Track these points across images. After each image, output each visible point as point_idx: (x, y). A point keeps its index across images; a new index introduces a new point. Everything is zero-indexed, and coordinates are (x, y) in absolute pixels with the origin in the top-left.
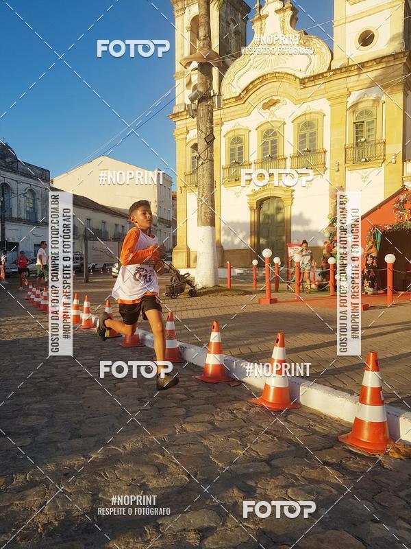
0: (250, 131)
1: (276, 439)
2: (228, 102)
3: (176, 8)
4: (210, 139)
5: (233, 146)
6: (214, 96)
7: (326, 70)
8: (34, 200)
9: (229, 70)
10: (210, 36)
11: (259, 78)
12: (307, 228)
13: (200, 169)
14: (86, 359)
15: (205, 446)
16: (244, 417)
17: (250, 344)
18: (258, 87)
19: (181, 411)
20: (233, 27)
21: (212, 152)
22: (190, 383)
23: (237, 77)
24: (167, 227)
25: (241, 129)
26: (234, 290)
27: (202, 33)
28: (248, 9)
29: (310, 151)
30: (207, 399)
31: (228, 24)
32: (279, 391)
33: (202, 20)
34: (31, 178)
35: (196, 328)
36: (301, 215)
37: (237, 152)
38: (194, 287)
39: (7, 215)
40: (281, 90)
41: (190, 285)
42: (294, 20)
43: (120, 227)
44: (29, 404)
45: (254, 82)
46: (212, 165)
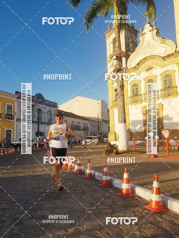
0: (141, 81)
1: (155, 227)
2: (130, 70)
3: (106, 35)
4: (122, 87)
5: (133, 88)
6: (123, 69)
7: (174, 52)
8: (51, 115)
9: (130, 57)
10: (120, 46)
11: (143, 59)
12: (171, 121)
13: (119, 99)
14: (69, 184)
15: (121, 229)
16: (140, 215)
17: (144, 178)
18: (143, 63)
19: (110, 211)
20: (130, 40)
21: (123, 92)
22: (114, 197)
23: (134, 59)
24: (106, 123)
25: (137, 80)
26: (137, 151)
27: (117, 44)
28: (137, 32)
29: (169, 87)
30: (123, 205)
31: (129, 39)
32: (157, 203)
33: (117, 39)
34: (50, 106)
35: (118, 170)
36: (167, 116)
37: (135, 90)
38: (118, 150)
39: (40, 121)
40: (154, 62)
41: (116, 149)
42: (158, 34)
43: (86, 124)
44: (43, 204)
45: (141, 61)
46: (124, 97)
